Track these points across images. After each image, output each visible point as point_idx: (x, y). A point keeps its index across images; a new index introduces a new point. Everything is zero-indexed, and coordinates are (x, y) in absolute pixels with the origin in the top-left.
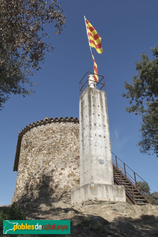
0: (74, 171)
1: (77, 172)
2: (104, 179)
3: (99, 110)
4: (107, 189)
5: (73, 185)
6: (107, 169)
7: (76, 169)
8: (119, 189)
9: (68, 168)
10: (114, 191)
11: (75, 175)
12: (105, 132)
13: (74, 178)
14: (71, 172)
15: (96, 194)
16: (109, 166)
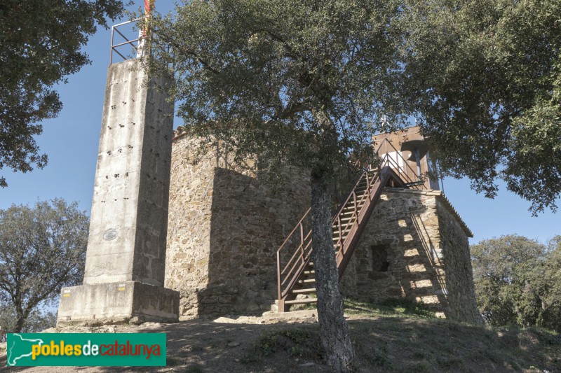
0: (183, 247)
1: (190, 248)
2: (111, 272)
3: (124, 114)
4: (93, 295)
5: (179, 277)
6: (122, 247)
7: (188, 242)
8: (119, 289)
9: (174, 242)
10: (107, 296)
11: (186, 254)
12: (129, 161)
13: (183, 262)
14: (178, 249)
15: (70, 309)
16: (126, 240)
